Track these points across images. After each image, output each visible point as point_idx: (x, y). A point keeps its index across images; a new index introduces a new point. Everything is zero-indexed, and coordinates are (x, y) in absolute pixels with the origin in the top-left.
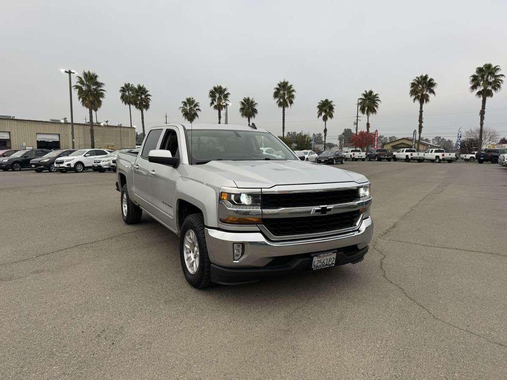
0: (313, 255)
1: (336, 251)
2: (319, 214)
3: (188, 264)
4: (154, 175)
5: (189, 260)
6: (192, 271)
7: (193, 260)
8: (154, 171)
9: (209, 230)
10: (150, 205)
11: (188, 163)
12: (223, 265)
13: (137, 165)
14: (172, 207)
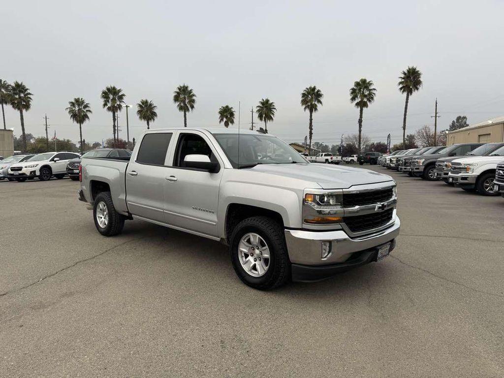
0: (378, 247)
1: (390, 243)
2: (381, 210)
3: (246, 268)
4: (175, 180)
5: (247, 264)
6: (254, 274)
7: (253, 263)
8: (174, 177)
9: (291, 231)
10: (163, 212)
11: (232, 167)
12: (308, 264)
13: (133, 171)
14: (213, 213)
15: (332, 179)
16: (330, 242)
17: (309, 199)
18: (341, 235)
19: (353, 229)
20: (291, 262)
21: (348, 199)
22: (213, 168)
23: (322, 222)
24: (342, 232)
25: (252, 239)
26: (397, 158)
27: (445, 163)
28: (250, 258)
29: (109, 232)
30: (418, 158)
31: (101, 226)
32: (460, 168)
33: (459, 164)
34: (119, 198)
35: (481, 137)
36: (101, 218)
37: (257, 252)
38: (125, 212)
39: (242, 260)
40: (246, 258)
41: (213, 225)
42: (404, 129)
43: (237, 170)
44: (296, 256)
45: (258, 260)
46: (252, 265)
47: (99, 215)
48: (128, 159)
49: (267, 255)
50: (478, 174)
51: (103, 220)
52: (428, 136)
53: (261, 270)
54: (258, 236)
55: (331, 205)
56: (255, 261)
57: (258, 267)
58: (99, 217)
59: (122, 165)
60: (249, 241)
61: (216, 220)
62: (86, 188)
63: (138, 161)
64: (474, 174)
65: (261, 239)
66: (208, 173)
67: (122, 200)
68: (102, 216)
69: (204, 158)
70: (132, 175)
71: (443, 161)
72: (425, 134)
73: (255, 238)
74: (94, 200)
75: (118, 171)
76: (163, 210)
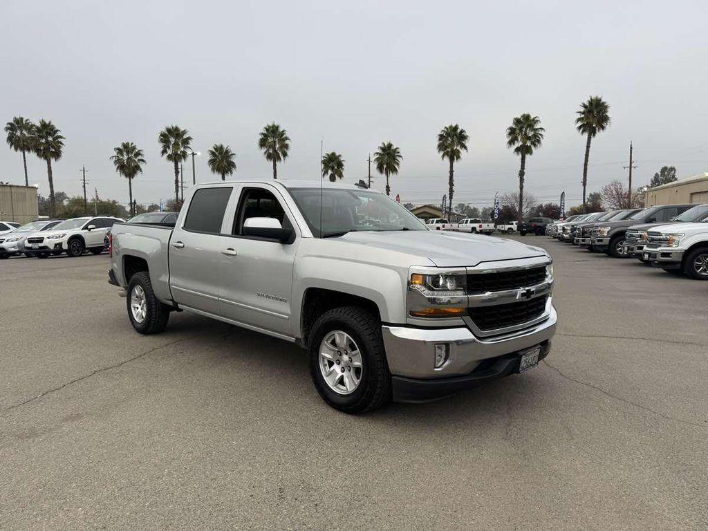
0: (521, 353)
1: (540, 346)
2: (525, 299)
3: (329, 382)
4: (234, 255)
5: (331, 375)
6: (340, 390)
7: (340, 374)
8: (233, 250)
9: (391, 328)
10: (219, 300)
11: (311, 235)
12: (416, 376)
13: (178, 242)
14: (285, 301)
15: (452, 253)
16: (447, 344)
17: (417, 282)
18: (464, 334)
19: (483, 326)
20: (392, 373)
21: (473, 281)
22: (285, 236)
23: (437, 314)
24: (465, 330)
25: (338, 340)
26: (573, 226)
27: (640, 233)
28: (336, 368)
29: (147, 329)
30: (601, 226)
31: (137, 319)
32: (660, 240)
33: (659, 234)
34: (160, 279)
35: (694, 197)
36: (138, 308)
37: (346, 358)
38: (169, 300)
39: (324, 370)
40: (330, 367)
41: (284, 318)
42: (584, 184)
43: (320, 239)
44: (398, 365)
45: (346, 369)
46: (338, 377)
47: (134, 304)
48: (173, 225)
49: (358, 363)
50: (686, 248)
51: (140, 312)
52: (619, 195)
53: (351, 385)
54: (346, 335)
55: (449, 290)
56: (343, 371)
57: (346, 380)
58: (134, 307)
59: (164, 233)
60: (333, 343)
61: (289, 312)
62: (118, 266)
63: (186, 227)
64: (679, 248)
65: (350, 340)
66: (278, 244)
67: (164, 283)
68: (138, 306)
69: (272, 223)
70: (178, 247)
71: (637, 230)
72: (614, 192)
73: (342, 337)
74: (128, 283)
75: (159, 242)
76: (219, 297)
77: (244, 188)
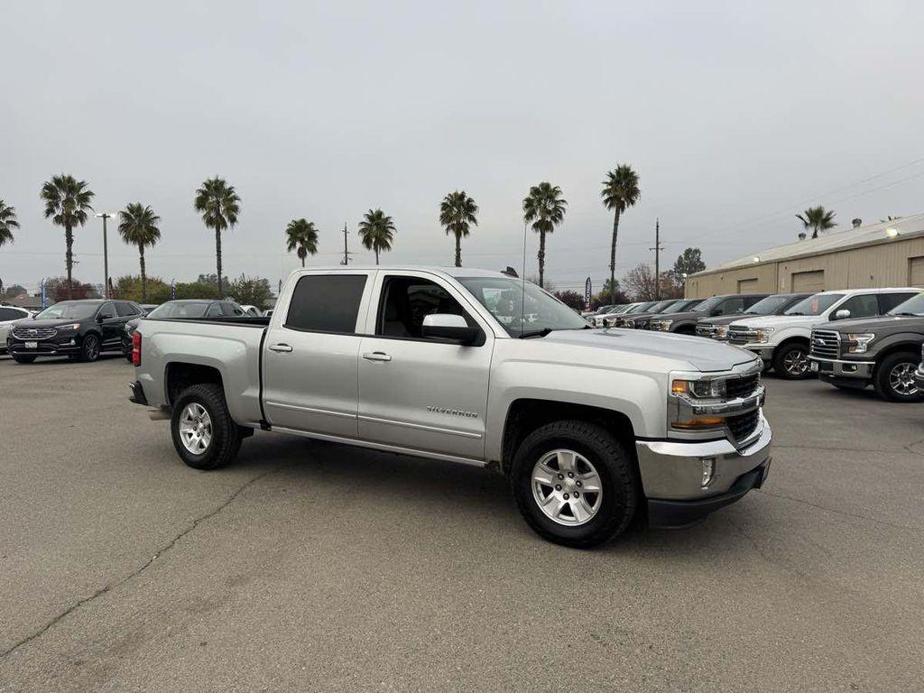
4: (385, 360)
5: (549, 505)
6: (566, 521)
7: (563, 502)
8: (384, 354)
10: (357, 419)
11: (508, 336)
13: (280, 345)
14: (475, 416)
16: (713, 459)
17: (681, 389)
18: (725, 447)
19: (736, 437)
20: (648, 496)
21: (729, 387)
24: (727, 442)
25: (561, 460)
28: (557, 494)
29: (210, 462)
31: (192, 450)
32: (747, 335)
33: (745, 328)
34: (243, 394)
35: (742, 284)
36: (191, 435)
37: (570, 481)
38: (256, 422)
39: (539, 498)
40: (546, 496)
41: (475, 438)
42: (613, 269)
43: (520, 340)
44: (654, 486)
45: (571, 496)
46: (561, 506)
47: (185, 428)
48: (265, 322)
49: (593, 486)
50: (776, 344)
51: (196, 439)
52: (647, 282)
53: (582, 515)
54: (575, 454)
56: (566, 498)
57: (573, 508)
58: (185, 433)
59: (253, 334)
60: (554, 464)
61: (483, 429)
62: (153, 379)
63: (292, 323)
64: (770, 344)
67: (254, 398)
68: (192, 431)
69: (455, 321)
70: (279, 351)
71: (710, 324)
72: (642, 278)
73: (567, 458)
74: (172, 402)
75: (241, 344)
76: (357, 414)
77: (386, 276)
